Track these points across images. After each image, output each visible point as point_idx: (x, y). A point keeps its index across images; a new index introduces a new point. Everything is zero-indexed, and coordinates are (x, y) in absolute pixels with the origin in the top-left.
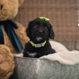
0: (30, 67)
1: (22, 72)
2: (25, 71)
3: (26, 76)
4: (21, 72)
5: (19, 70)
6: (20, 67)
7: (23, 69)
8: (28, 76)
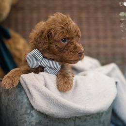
0: (19, 95)
1: (8, 105)
2: (12, 103)
3: (13, 112)
4: (6, 105)
5: (3, 103)
6: (5, 97)
7: (9, 99)
8: (17, 111)
